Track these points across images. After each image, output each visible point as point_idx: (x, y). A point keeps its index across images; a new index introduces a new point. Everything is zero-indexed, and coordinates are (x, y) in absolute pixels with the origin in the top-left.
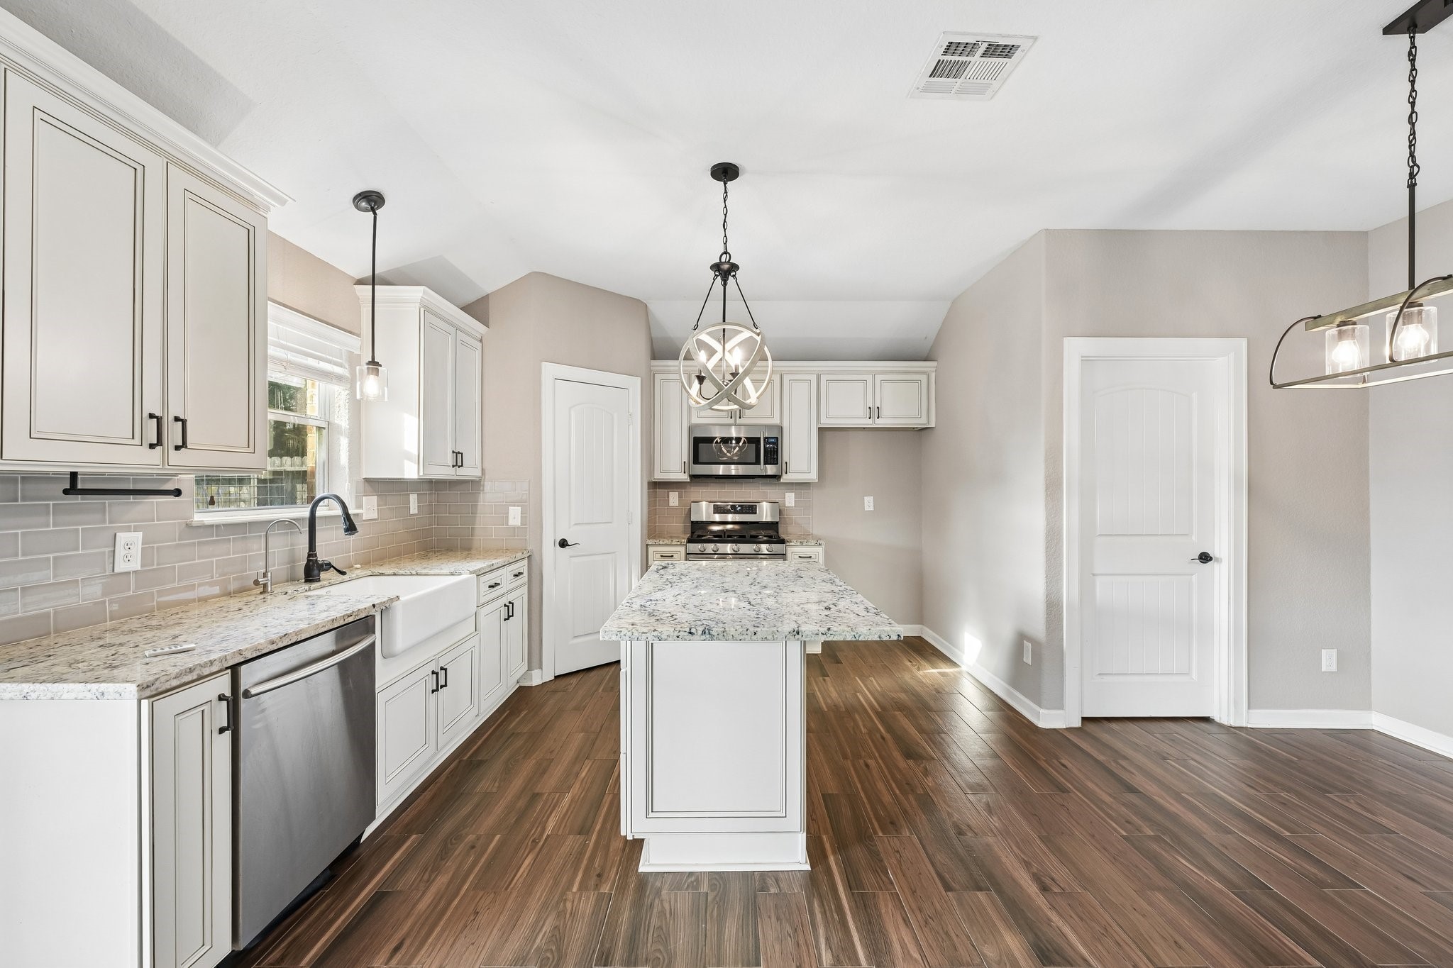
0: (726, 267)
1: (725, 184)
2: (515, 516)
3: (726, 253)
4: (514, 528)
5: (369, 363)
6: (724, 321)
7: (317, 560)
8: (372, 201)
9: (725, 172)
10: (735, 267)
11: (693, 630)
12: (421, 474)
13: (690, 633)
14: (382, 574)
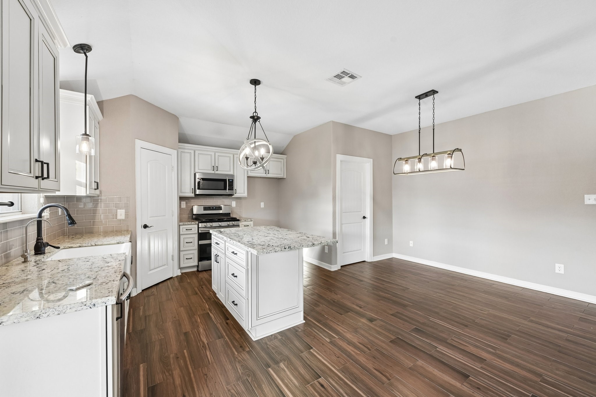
0: (256, 117)
1: (255, 86)
2: (121, 214)
3: (256, 112)
4: (120, 220)
5: (83, 135)
6: (255, 138)
7: (43, 242)
8: (85, 49)
9: (255, 82)
10: (259, 118)
11: (286, 247)
12: (88, 193)
13: (285, 248)
14: (72, 247)
